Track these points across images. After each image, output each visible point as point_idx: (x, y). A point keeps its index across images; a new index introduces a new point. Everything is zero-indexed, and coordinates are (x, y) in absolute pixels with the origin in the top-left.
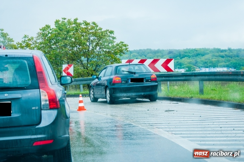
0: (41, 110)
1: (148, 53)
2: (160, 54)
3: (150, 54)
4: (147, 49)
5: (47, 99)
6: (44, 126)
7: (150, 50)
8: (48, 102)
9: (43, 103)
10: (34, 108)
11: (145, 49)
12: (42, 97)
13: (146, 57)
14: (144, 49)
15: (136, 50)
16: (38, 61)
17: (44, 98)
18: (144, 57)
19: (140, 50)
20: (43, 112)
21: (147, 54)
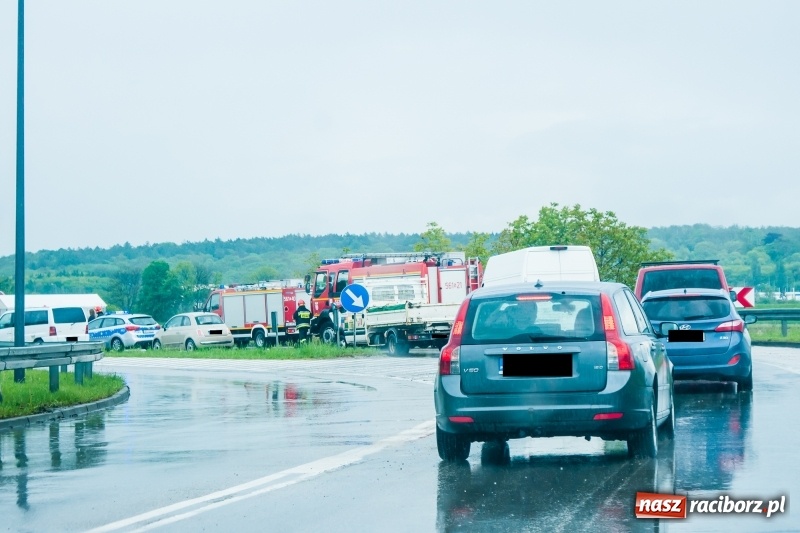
0: (607, 370)
1: (700, 239)
2: (738, 242)
3: (705, 243)
4: (697, 226)
5: (616, 355)
6: (610, 392)
7: (706, 227)
8: (617, 360)
9: (610, 361)
10: (597, 367)
11: (689, 227)
12: (610, 353)
13: (691, 249)
14: (685, 226)
15: (659, 227)
16: (605, 302)
17: (612, 354)
18: (687, 250)
19: (674, 228)
20: (609, 373)
21: (697, 242)
